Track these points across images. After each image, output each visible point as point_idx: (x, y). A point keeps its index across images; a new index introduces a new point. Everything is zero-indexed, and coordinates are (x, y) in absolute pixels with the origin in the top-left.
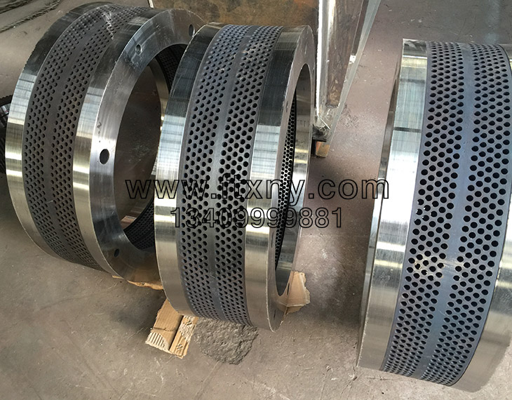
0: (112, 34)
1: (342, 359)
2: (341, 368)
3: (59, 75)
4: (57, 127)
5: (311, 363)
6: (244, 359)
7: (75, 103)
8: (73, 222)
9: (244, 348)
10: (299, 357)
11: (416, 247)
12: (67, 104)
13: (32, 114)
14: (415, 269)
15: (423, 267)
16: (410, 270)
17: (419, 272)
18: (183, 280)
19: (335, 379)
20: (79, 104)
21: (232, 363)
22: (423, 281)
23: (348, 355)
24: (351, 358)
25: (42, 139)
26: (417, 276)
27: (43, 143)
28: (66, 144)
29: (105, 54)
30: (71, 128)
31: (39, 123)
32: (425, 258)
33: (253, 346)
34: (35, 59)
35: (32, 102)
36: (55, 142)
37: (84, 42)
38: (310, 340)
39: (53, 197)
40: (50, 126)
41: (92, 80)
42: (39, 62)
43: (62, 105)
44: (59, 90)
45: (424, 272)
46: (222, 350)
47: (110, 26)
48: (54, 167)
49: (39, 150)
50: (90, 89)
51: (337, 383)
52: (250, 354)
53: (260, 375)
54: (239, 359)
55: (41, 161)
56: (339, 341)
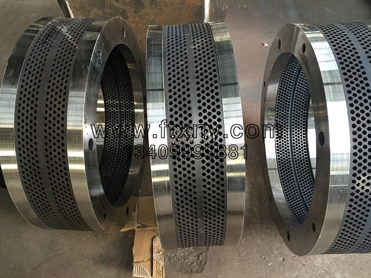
0: (75, 44)
1: (271, 249)
2: (272, 255)
3: (38, 84)
4: (47, 128)
5: (251, 257)
6: (205, 267)
7: (60, 106)
8: (71, 201)
9: (202, 258)
10: (242, 255)
11: (356, 172)
12: (52, 107)
13: (20, 121)
14: (356, 187)
15: (362, 185)
16: (353, 188)
17: (359, 188)
18: (177, 228)
19: (271, 264)
20: (63, 106)
21: (197, 272)
22: (362, 194)
23: (273, 244)
24: (276, 247)
25: (34, 140)
26: (358, 191)
27: (36, 143)
28: (58, 141)
29: (76, 61)
30: (60, 127)
31: (28, 127)
32: (363, 178)
33: (208, 256)
34: (11, 73)
35: (18, 111)
36: (47, 141)
37: (52, 54)
38: (246, 241)
39: (50, 185)
40: (40, 128)
41: (71, 85)
42: (16, 76)
43: (48, 109)
44: (42, 97)
45: (363, 188)
46: (186, 265)
47: (70, 37)
48: (50, 161)
49: (33, 150)
50: (71, 93)
51: (273, 267)
52: (208, 262)
53: (220, 276)
54: (201, 268)
55: (36, 159)
56: (264, 236)
